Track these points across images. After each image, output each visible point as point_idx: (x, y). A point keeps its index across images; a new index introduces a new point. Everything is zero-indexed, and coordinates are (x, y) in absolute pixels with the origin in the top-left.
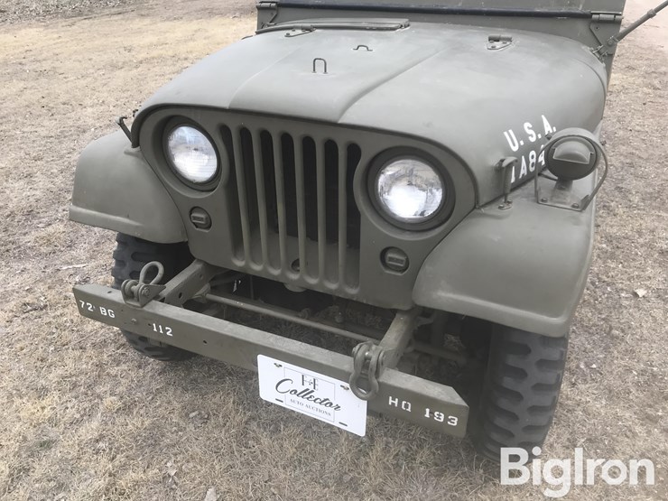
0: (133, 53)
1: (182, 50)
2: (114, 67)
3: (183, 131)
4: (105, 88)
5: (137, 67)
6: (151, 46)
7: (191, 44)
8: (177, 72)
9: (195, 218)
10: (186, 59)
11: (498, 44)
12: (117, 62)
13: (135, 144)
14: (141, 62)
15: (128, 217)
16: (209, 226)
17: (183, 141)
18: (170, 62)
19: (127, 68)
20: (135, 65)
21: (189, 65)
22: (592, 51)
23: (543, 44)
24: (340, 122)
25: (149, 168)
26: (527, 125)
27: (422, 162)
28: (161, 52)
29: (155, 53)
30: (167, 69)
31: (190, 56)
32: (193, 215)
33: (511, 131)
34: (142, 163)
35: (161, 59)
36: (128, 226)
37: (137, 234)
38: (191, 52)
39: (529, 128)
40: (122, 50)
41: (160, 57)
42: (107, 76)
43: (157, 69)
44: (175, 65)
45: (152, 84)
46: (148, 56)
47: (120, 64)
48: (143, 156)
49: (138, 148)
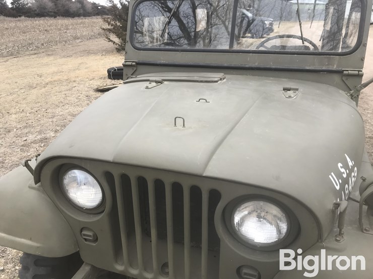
0: (43, 78)
1: (72, 75)
2: (31, 87)
3: (74, 173)
4: (24, 101)
5: (45, 87)
6: (54, 73)
7: (77, 72)
8: (69, 90)
9: (84, 235)
10: (74, 81)
11: (291, 93)
12: (33, 84)
13: (37, 180)
14: (47, 84)
15: (31, 239)
16: (96, 239)
17: (75, 179)
18: (65, 83)
19: (38, 88)
20: (43, 86)
21: (76, 85)
22: (347, 94)
23: (318, 91)
24: (204, 175)
25: (49, 199)
26: (340, 165)
27: (270, 203)
28: (59, 77)
29: (56, 78)
30: (63, 88)
31: (77, 79)
32: (83, 233)
33: (332, 173)
34: (43, 195)
35: (60, 82)
36: (31, 247)
37: (38, 253)
38: (78, 77)
39: (341, 167)
40: (36, 76)
41: (59, 80)
42: (26, 93)
43: (57, 88)
44: (67, 85)
45: (54, 98)
46: (52, 80)
47: (35, 85)
48: (43, 190)
49: (39, 184)
